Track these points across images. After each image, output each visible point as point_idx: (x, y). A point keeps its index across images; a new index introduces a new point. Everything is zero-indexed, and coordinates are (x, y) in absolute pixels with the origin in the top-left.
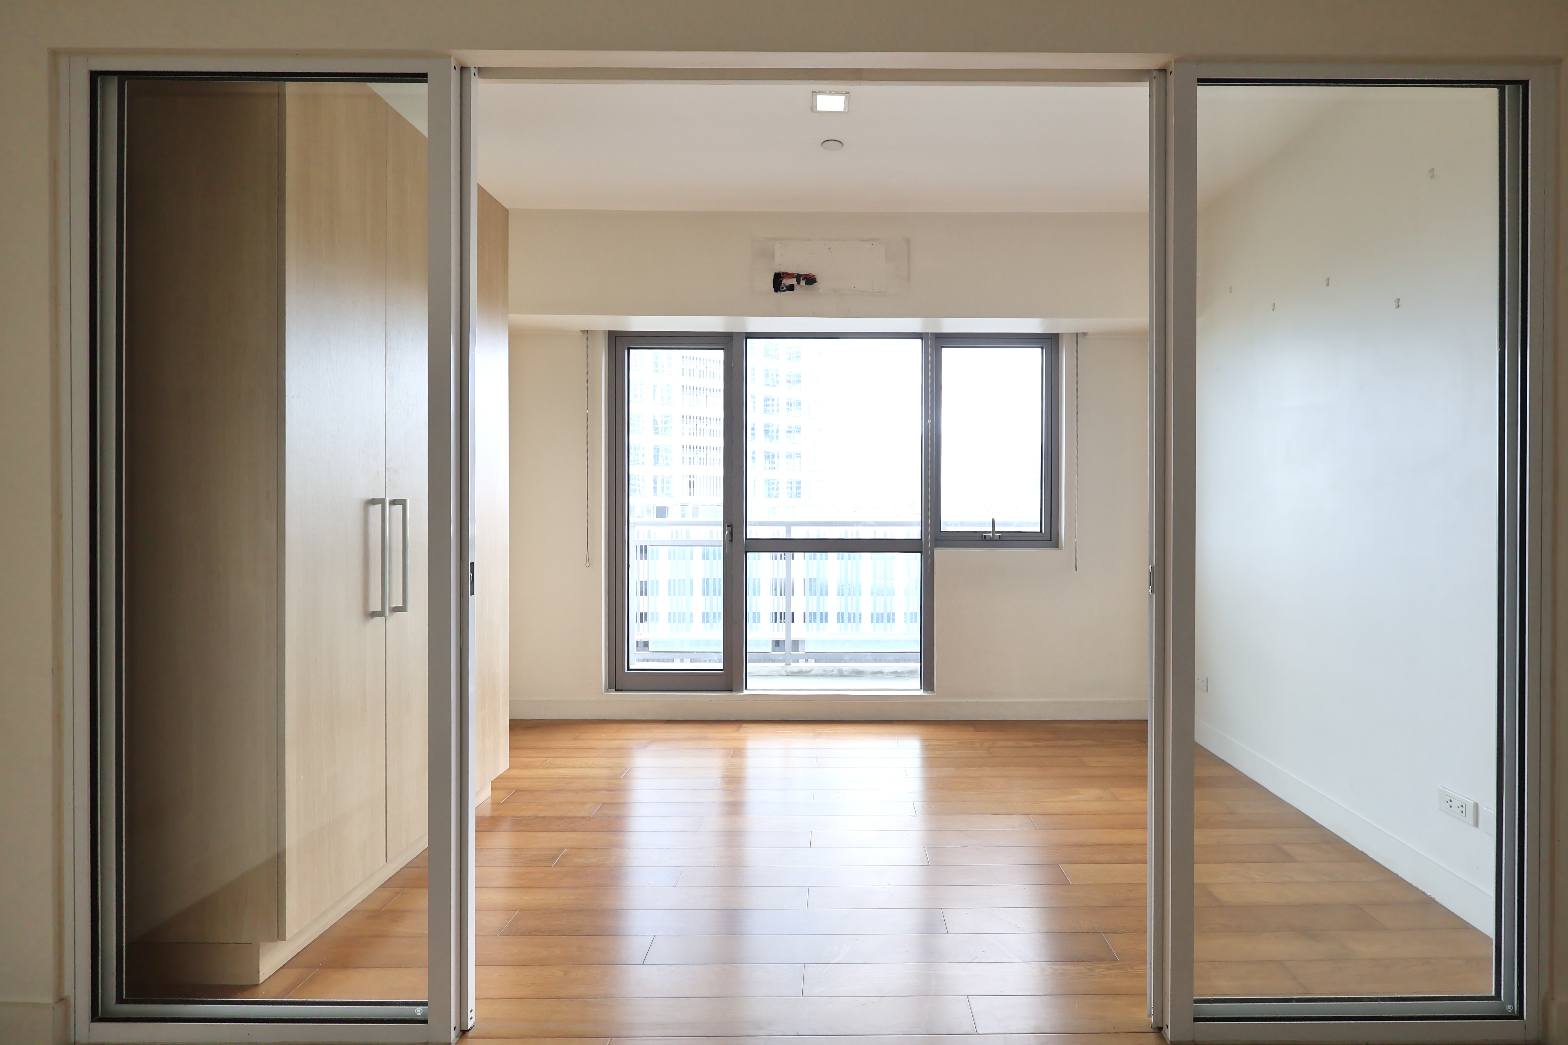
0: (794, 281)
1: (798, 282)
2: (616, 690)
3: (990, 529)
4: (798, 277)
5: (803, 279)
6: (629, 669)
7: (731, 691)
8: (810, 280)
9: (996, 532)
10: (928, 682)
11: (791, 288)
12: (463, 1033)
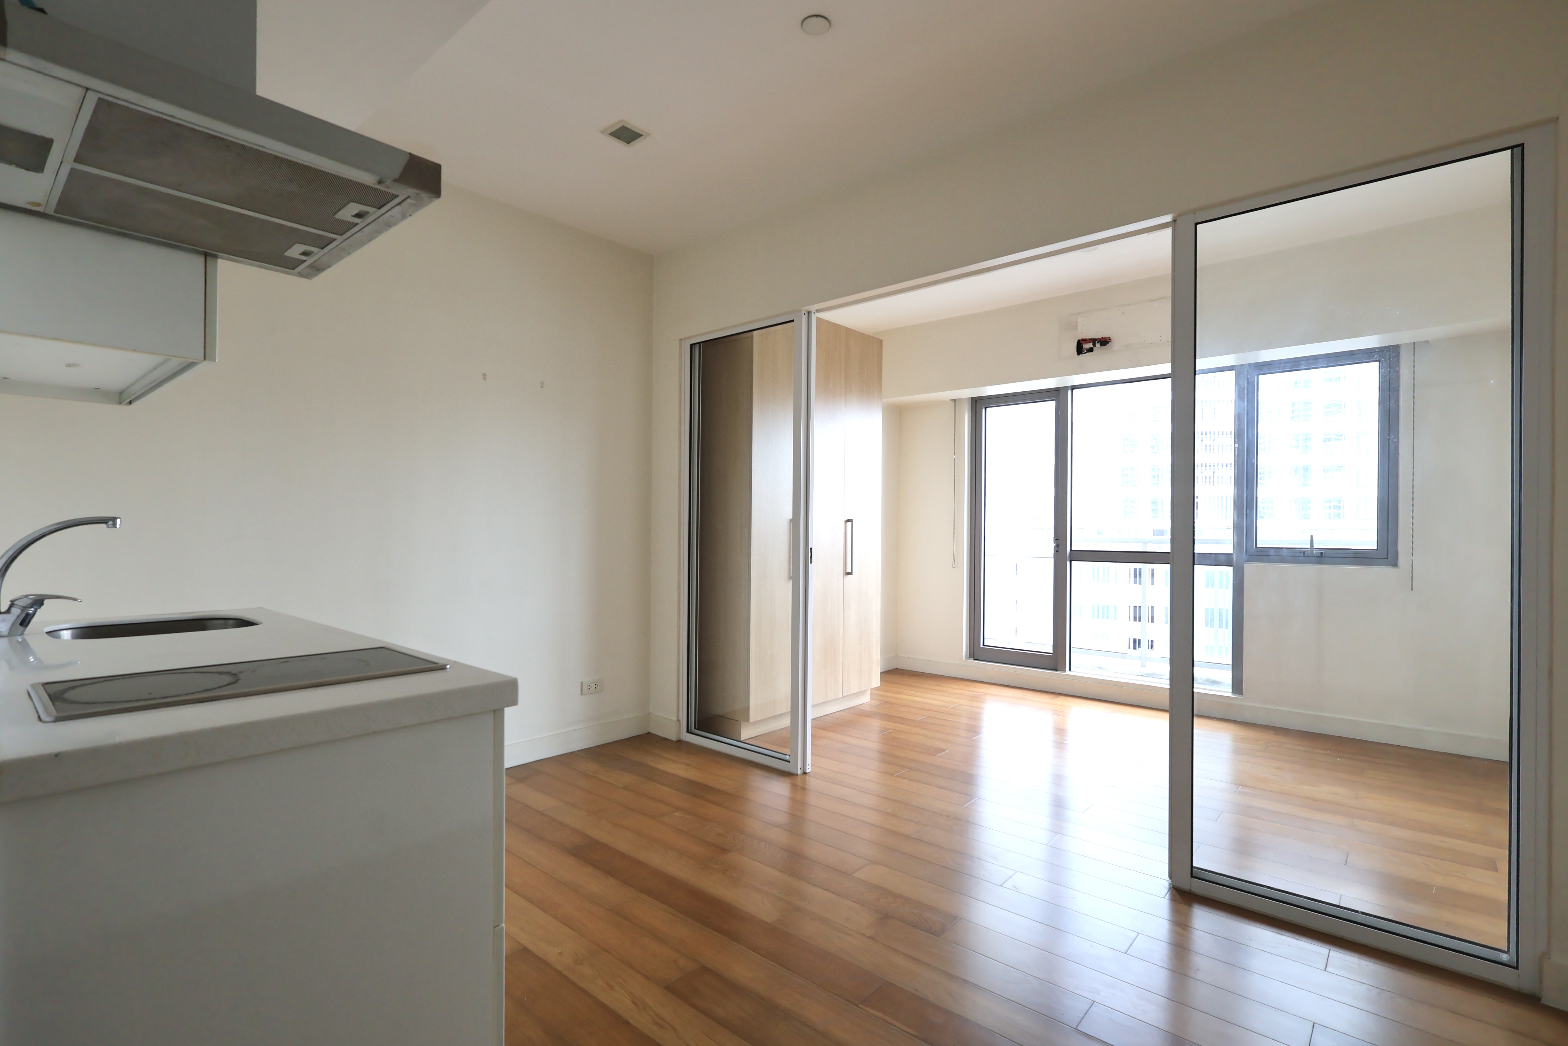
0: (1090, 345)
1: (1094, 345)
2: (974, 659)
3: (1309, 546)
4: (1094, 341)
5: (1098, 343)
6: (984, 645)
7: (1057, 670)
8: (1104, 342)
9: (1315, 549)
10: (1237, 685)
11: (1091, 350)
12: (805, 773)
